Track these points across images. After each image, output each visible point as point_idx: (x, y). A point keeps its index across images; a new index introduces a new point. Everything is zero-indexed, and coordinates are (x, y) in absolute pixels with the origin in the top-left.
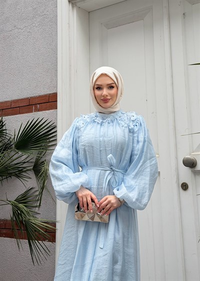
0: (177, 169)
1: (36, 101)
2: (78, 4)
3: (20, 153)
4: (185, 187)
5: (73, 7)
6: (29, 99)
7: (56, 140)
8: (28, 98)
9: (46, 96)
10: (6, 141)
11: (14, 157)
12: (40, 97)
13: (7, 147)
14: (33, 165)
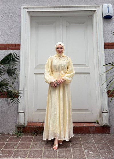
1: (9, 46)
7: (19, 61)
8: (4, 44)
9: (14, 44)
12: (11, 44)
14: (7, 70)
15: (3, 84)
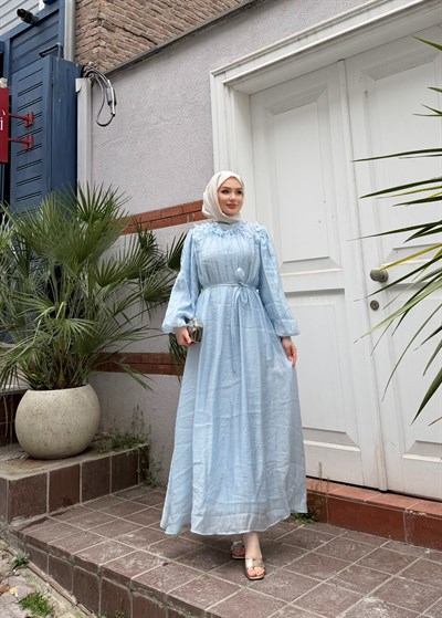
0: (365, 285)
1: (191, 209)
2: (236, 87)
3: (175, 273)
4: (375, 306)
5: (229, 91)
6: (182, 207)
10: (158, 259)
11: (168, 278)
13: (158, 266)
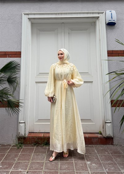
1: (9, 53)
5: (29, 21)
6: (5, 52)
9: (14, 52)
14: (7, 78)
15: (3, 93)
